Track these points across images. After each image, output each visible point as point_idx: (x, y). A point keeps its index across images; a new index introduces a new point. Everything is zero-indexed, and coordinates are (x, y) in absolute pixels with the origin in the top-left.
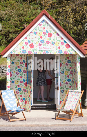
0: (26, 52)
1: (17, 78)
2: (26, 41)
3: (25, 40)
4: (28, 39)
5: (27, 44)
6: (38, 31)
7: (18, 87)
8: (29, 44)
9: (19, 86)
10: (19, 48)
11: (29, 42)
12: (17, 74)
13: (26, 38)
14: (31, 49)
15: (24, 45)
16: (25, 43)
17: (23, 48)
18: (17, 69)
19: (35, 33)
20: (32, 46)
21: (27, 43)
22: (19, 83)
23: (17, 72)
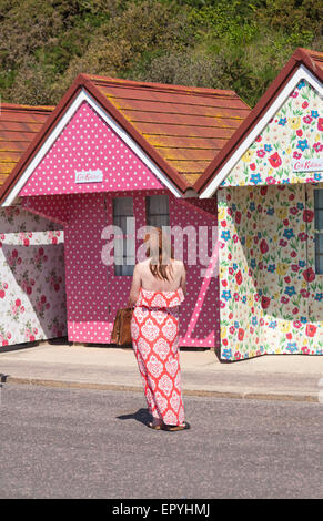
0: (260, 181)
1: (283, 255)
2: (259, 146)
3: (257, 144)
4: (264, 142)
5: (262, 156)
6: (289, 115)
7: (285, 285)
8: (268, 155)
9: (287, 280)
10: (242, 169)
11: (268, 148)
12: (283, 244)
13: (258, 138)
14: (275, 170)
15: (254, 158)
16: (258, 152)
17: (253, 167)
18: (282, 231)
19: (283, 122)
20: (275, 161)
21: (261, 154)
22: (289, 271)
23: (282, 237)
